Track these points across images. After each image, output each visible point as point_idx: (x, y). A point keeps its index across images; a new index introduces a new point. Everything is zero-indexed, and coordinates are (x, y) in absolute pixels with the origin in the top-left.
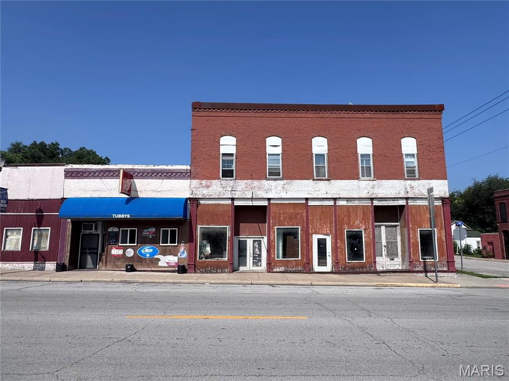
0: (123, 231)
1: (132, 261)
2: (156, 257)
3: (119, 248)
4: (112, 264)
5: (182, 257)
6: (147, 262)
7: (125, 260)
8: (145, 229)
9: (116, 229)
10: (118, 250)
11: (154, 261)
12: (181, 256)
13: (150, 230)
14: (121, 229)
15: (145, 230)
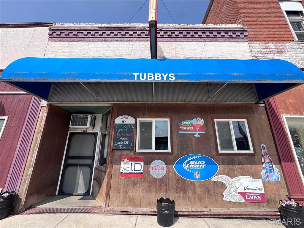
0: (142, 124)
1: (164, 188)
2: (214, 179)
3: (136, 158)
4: (122, 194)
5: (270, 179)
6: (198, 190)
7: (150, 187)
8: (184, 119)
9: (130, 120)
10: (133, 163)
11: (212, 190)
12: (267, 176)
13: (194, 121)
14: (138, 120)
15: (184, 123)
